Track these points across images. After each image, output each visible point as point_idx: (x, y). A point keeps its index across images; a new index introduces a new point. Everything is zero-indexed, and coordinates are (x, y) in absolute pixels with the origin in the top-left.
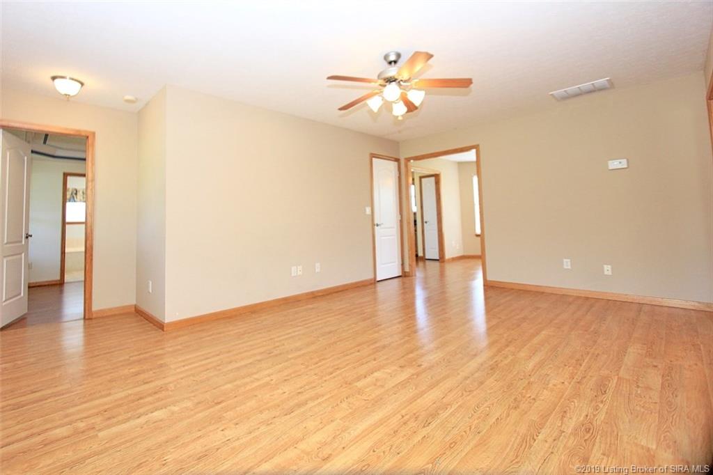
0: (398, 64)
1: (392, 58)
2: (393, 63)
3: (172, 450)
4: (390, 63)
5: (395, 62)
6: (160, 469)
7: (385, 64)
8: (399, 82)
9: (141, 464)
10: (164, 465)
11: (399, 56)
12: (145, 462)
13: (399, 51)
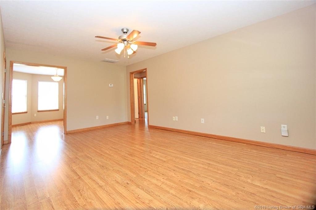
0: (127, 34)
1: (125, 31)
2: (125, 33)
3: (230, 194)
4: (124, 33)
5: (126, 33)
6: (240, 194)
7: (122, 33)
8: (128, 41)
9: (243, 200)
10: (238, 194)
11: (128, 30)
12: (242, 199)
13: (127, 28)
